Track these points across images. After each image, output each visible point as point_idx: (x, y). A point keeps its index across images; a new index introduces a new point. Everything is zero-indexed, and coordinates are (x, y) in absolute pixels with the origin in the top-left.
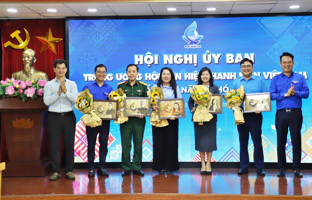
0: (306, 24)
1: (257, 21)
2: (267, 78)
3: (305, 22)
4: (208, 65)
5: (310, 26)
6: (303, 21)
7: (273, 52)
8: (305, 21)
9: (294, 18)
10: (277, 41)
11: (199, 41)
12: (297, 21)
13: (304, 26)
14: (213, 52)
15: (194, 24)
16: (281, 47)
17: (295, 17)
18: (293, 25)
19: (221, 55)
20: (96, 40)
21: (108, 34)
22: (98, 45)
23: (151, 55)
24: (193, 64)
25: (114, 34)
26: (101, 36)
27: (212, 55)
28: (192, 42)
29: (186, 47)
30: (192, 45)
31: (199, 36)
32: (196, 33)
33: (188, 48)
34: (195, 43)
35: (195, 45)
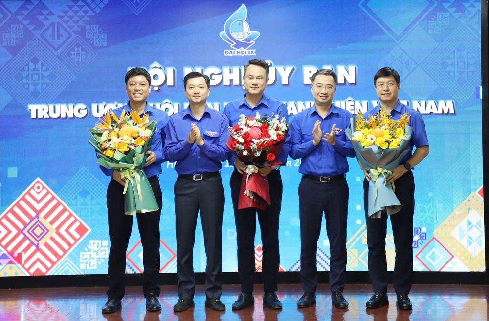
1: (360, 5)
5: (459, 14)
6: (446, 5)
7: (391, 64)
9: (428, 1)
11: (251, 42)
12: (435, 6)
14: (278, 64)
15: (243, 10)
18: (428, 13)
19: (293, 69)
20: (54, 39)
21: (76, 28)
22: (56, 50)
23: (160, 68)
24: (240, 85)
25: (88, 27)
26: (62, 31)
27: (276, 69)
28: (239, 45)
29: (227, 53)
30: (238, 50)
31: (251, 32)
32: (246, 26)
33: (231, 55)
34: (245, 45)
35: (245, 50)
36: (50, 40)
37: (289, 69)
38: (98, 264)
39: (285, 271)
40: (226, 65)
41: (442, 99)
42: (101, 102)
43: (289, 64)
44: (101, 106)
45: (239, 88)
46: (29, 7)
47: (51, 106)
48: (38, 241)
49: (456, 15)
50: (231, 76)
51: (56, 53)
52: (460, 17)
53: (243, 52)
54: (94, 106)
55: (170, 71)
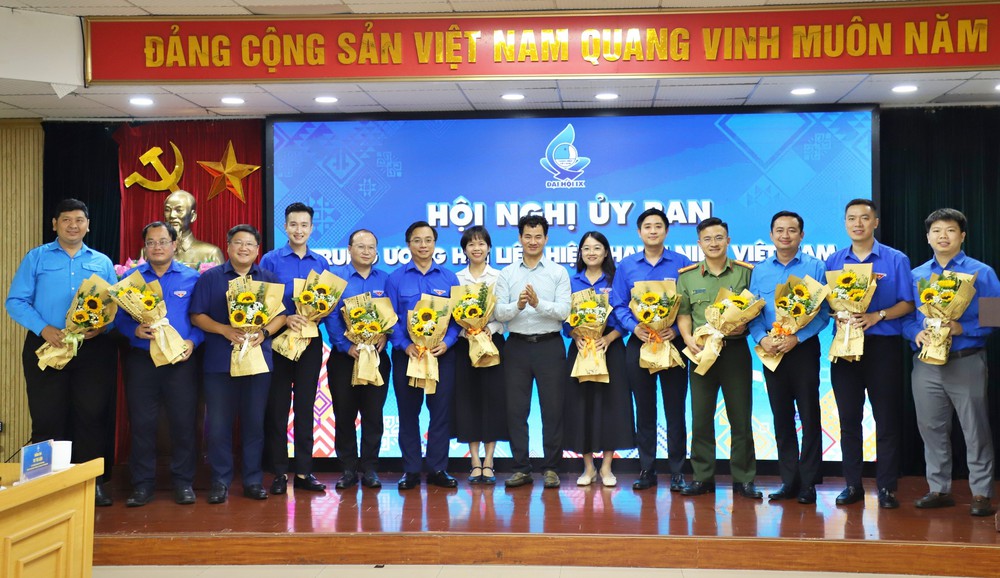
0: (833, 131)
1: (716, 124)
3: (831, 127)
5: (843, 136)
6: (827, 124)
7: (756, 198)
9: (804, 118)
10: (764, 171)
11: (579, 171)
12: (812, 125)
13: (828, 136)
14: (613, 198)
15: (569, 131)
16: (775, 185)
17: (806, 114)
18: (803, 133)
19: (632, 205)
20: (338, 168)
21: (365, 156)
22: (341, 181)
23: (467, 204)
24: (566, 225)
25: (379, 154)
26: (348, 160)
27: (610, 205)
28: (564, 174)
29: (549, 185)
30: (563, 181)
31: (580, 159)
32: (573, 151)
33: (554, 187)
34: (572, 175)
35: (571, 181)
36: (333, 169)
37: (627, 205)
38: (391, 445)
39: (622, 457)
40: (548, 199)
41: (821, 242)
42: (394, 246)
43: (627, 199)
44: (395, 251)
45: (564, 229)
46: (308, 129)
47: (335, 251)
48: (320, 415)
49: (840, 137)
50: (554, 214)
51: (341, 186)
52: (844, 139)
53: (569, 184)
54: (386, 251)
55: (479, 207)
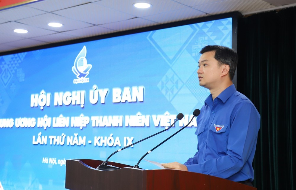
0: (209, 34)
1: (148, 38)
2: (157, 126)
3: (208, 32)
4: (95, 105)
5: (215, 37)
6: (205, 30)
7: (166, 84)
8: (207, 29)
9: (193, 27)
10: (171, 66)
11: (86, 73)
12: (197, 32)
13: (206, 38)
14: (100, 87)
15: (84, 50)
16: (176, 74)
17: (194, 25)
20: (5, 78)
22: (5, 85)
23: (45, 94)
24: (80, 104)
27: (99, 92)
28: (81, 75)
29: (75, 82)
30: (81, 79)
31: (88, 65)
32: (85, 61)
33: (77, 83)
34: (84, 75)
45: (79, 107)
50: (76, 98)
53: (83, 80)
55: (49, 96)
